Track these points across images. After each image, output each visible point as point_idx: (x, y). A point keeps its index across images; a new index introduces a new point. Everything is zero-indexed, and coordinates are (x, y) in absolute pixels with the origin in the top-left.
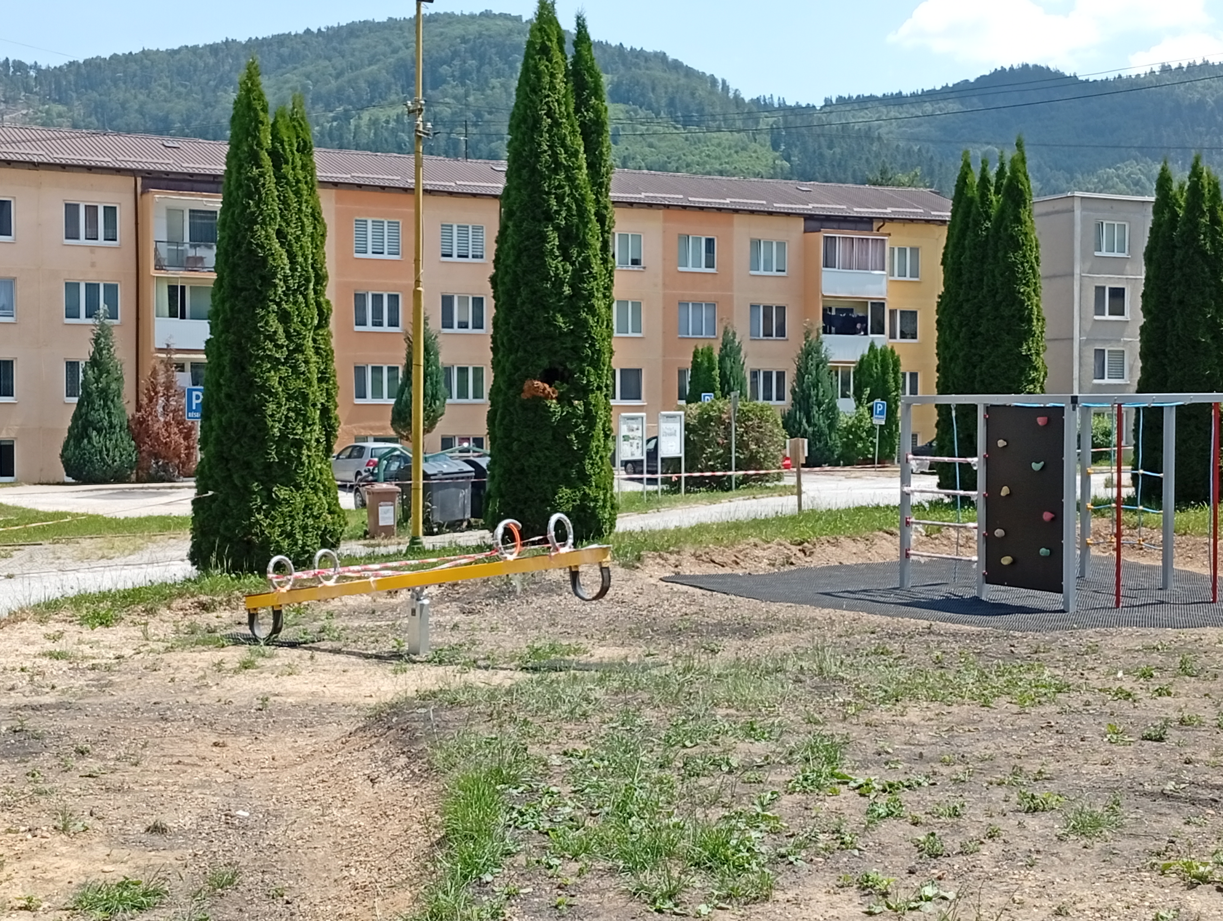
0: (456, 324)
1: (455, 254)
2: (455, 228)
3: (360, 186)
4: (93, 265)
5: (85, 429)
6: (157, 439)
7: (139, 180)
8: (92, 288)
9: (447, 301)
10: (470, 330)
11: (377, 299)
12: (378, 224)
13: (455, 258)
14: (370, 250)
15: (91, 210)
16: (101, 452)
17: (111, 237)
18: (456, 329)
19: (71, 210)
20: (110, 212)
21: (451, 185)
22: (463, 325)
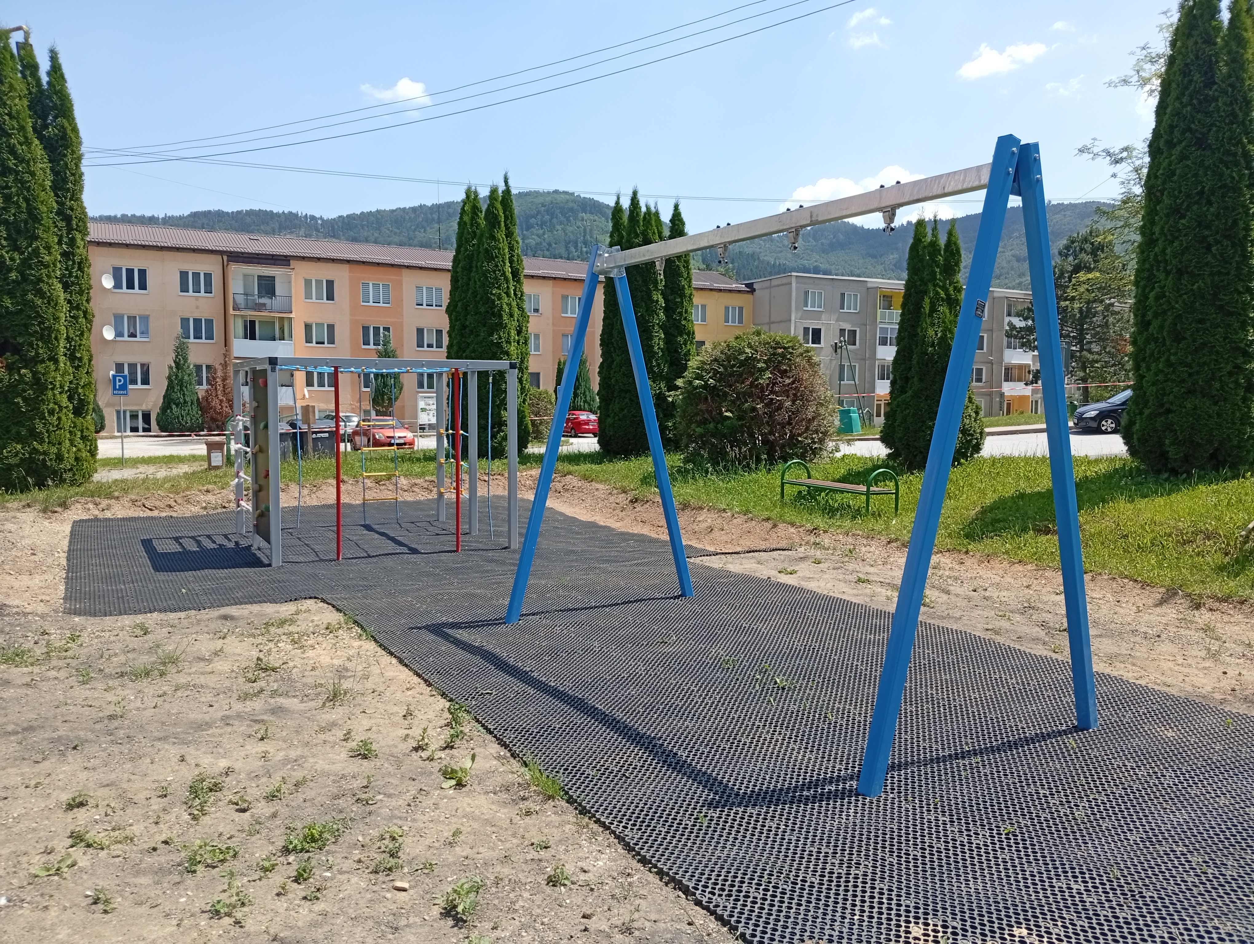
0: (425, 345)
1: (425, 304)
2: (424, 289)
3: (364, 262)
4: (197, 307)
7: (225, 258)
8: (197, 322)
9: (420, 331)
10: (434, 349)
11: (377, 329)
12: (376, 286)
13: (425, 306)
14: (371, 301)
15: (196, 275)
17: (208, 291)
18: (426, 348)
19: (184, 275)
20: (208, 276)
21: (422, 263)
22: (430, 346)
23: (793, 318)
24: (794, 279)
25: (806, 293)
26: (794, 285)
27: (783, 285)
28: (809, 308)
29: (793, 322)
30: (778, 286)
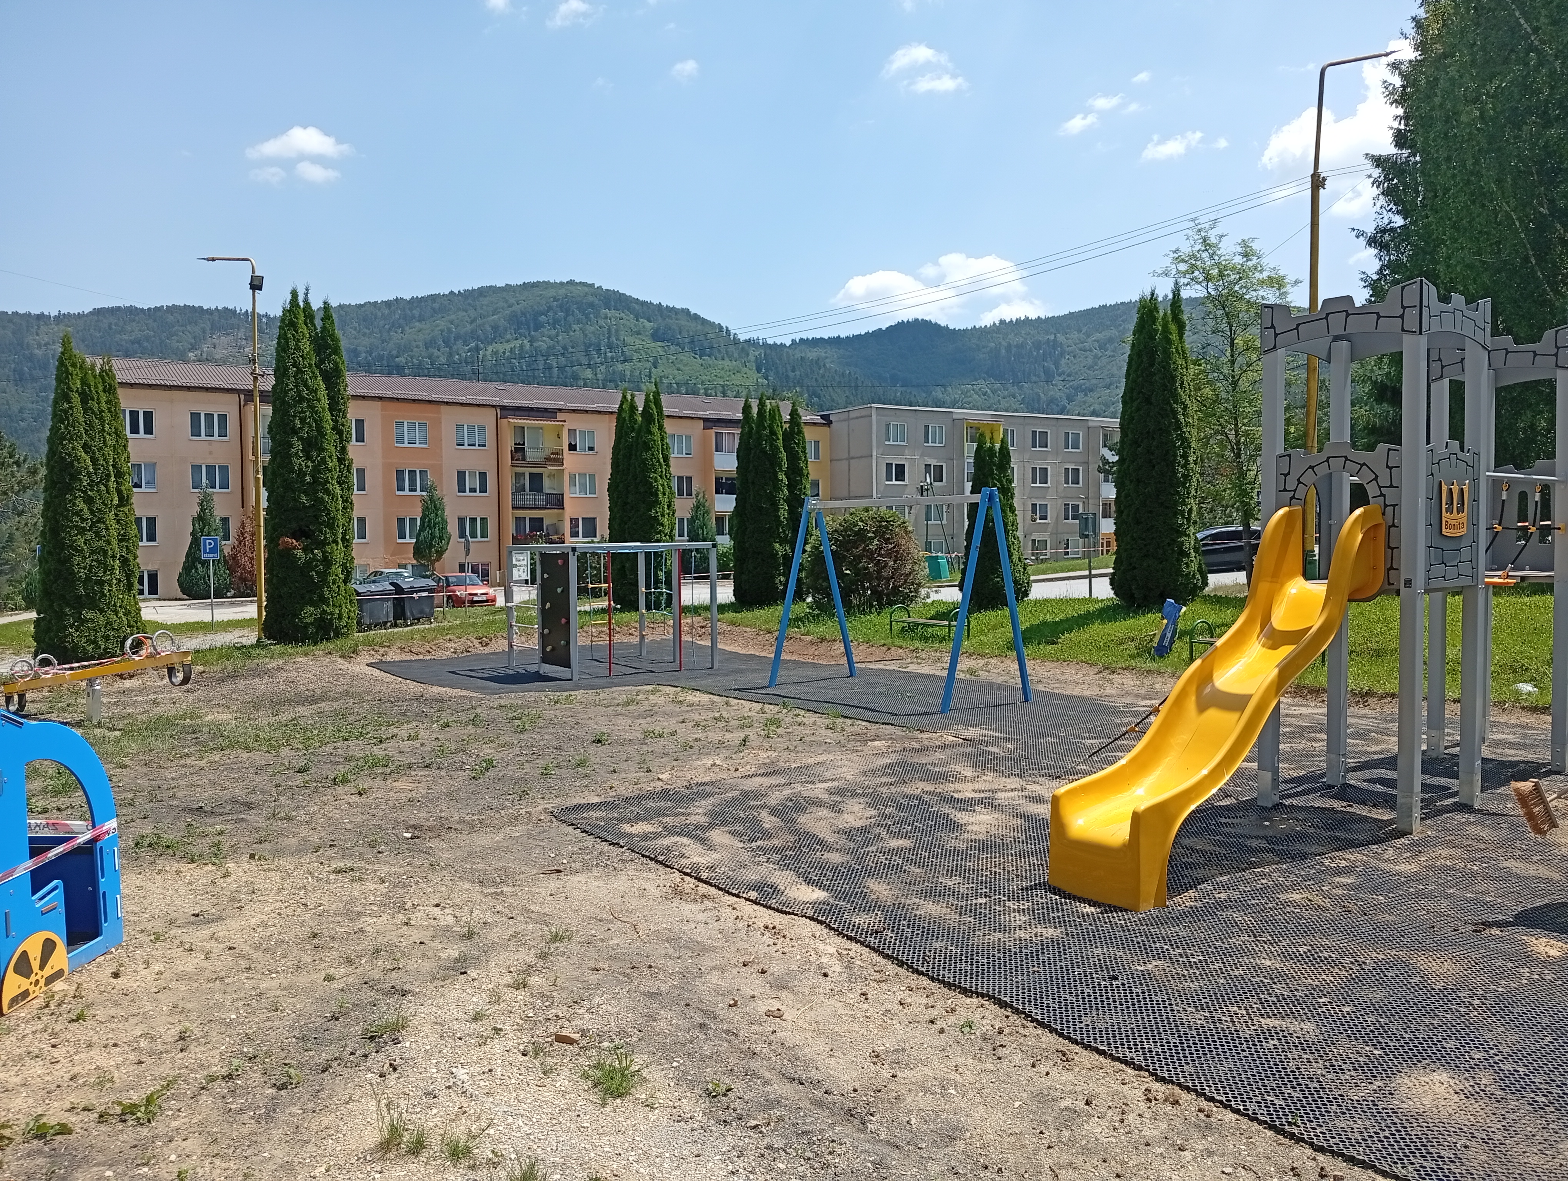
0: (467, 490)
1: (466, 444)
2: (466, 427)
3: (398, 399)
4: (211, 453)
5: (194, 563)
6: (244, 569)
7: (242, 397)
8: (210, 469)
9: (461, 475)
10: (478, 494)
11: (412, 473)
12: (412, 425)
13: (466, 447)
14: (406, 441)
15: (209, 417)
16: (204, 578)
17: (223, 434)
18: (468, 493)
19: (195, 417)
20: (223, 418)
21: (463, 399)
22: (473, 490)
23: (874, 454)
24: (874, 412)
25: (888, 425)
26: (874, 417)
27: (862, 417)
28: (891, 443)
29: (874, 457)
30: (857, 418)
